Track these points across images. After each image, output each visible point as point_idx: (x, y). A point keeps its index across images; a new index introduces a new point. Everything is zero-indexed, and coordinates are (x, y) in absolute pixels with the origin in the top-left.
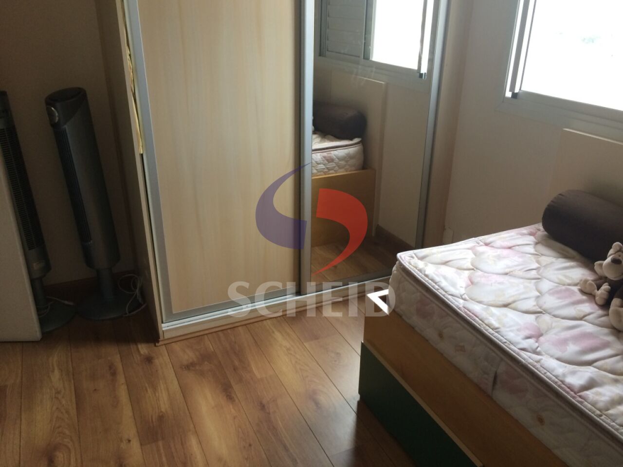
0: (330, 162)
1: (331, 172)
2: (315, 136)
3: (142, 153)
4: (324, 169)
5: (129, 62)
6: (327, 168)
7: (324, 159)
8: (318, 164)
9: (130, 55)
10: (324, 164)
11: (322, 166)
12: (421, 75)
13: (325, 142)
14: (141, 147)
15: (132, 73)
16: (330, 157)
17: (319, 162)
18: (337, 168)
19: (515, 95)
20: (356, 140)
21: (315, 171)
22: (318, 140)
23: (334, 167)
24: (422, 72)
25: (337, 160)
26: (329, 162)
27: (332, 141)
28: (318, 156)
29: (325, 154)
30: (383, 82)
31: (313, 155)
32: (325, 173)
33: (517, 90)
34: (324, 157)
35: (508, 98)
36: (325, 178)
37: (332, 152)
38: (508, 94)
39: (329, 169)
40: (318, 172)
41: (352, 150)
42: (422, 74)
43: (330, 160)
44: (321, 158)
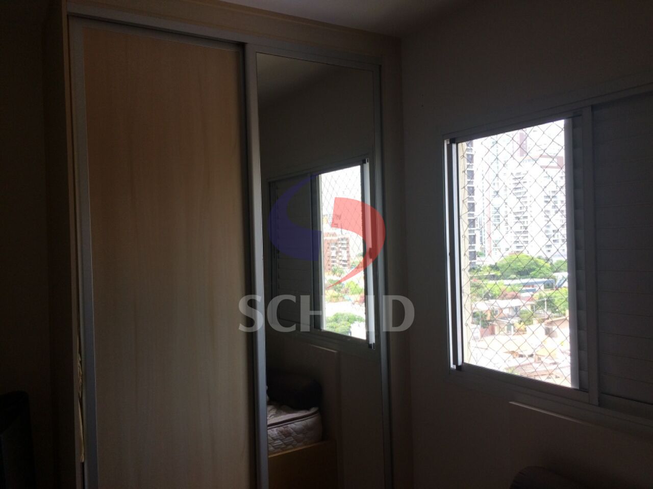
0: (288, 436)
1: (290, 447)
2: (270, 408)
3: (83, 461)
4: (281, 445)
5: (79, 370)
6: (285, 443)
7: (281, 434)
8: (275, 440)
9: (81, 362)
10: (281, 440)
11: (278, 442)
12: (370, 346)
13: (281, 414)
14: (83, 455)
15: (81, 380)
16: (287, 431)
17: (276, 438)
18: (295, 443)
19: (459, 368)
20: (313, 410)
21: (271, 448)
22: (273, 412)
23: (292, 442)
24: (370, 343)
25: (295, 434)
26: (286, 437)
27: (289, 412)
28: (274, 432)
29: (282, 428)
30: (335, 350)
31: (268, 431)
32: (283, 449)
33: (460, 363)
34: (281, 432)
35: (453, 370)
36: (283, 455)
37: (289, 425)
38: (452, 366)
39: (287, 445)
40: (275, 448)
41: (309, 421)
42: (371, 344)
43: (287, 434)
44: (278, 433)
